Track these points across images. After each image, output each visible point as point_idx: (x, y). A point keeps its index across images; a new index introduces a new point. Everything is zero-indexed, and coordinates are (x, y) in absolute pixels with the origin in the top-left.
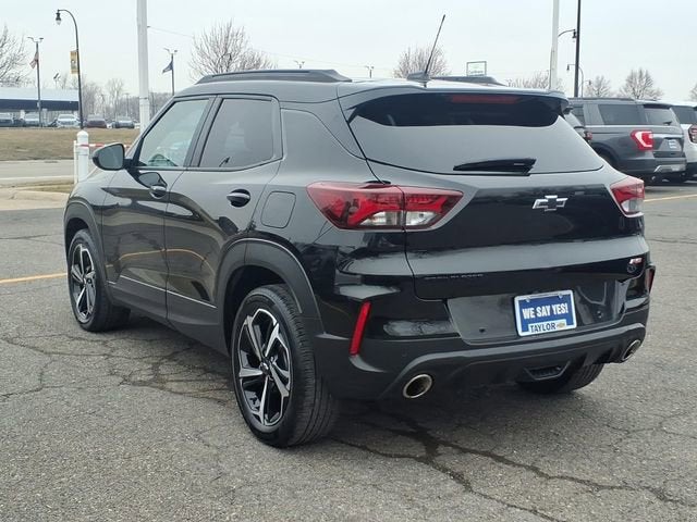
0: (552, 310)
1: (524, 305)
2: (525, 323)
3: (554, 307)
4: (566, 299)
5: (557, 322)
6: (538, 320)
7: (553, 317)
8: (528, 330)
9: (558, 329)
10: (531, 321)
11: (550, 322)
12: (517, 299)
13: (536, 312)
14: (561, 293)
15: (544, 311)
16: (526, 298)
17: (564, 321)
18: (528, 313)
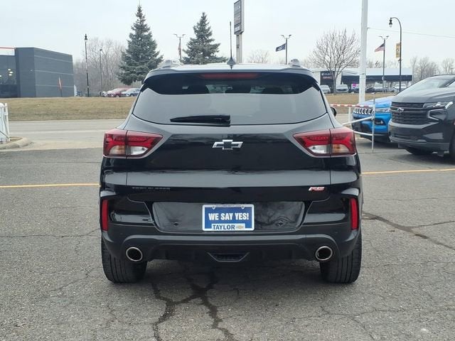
0: (234, 217)
3: (237, 215)
5: (236, 225)
6: (220, 221)
8: (211, 228)
9: (236, 229)
10: (215, 222)
11: (230, 225)
12: (204, 207)
13: (220, 217)
14: (243, 206)
15: (228, 216)
17: (244, 225)
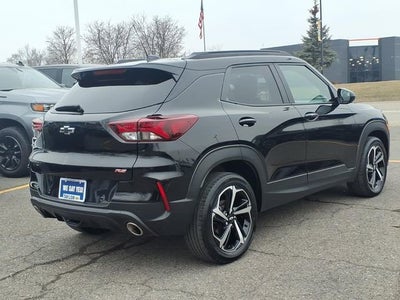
0: (75, 189)
1: (63, 182)
2: (63, 192)
3: (77, 188)
4: (82, 185)
5: (76, 196)
6: (68, 192)
7: (75, 193)
8: (62, 196)
9: (75, 200)
11: (73, 195)
12: (61, 179)
13: (68, 188)
14: (81, 181)
15: (72, 189)
16: (66, 180)
17: (79, 197)
18: (65, 188)
